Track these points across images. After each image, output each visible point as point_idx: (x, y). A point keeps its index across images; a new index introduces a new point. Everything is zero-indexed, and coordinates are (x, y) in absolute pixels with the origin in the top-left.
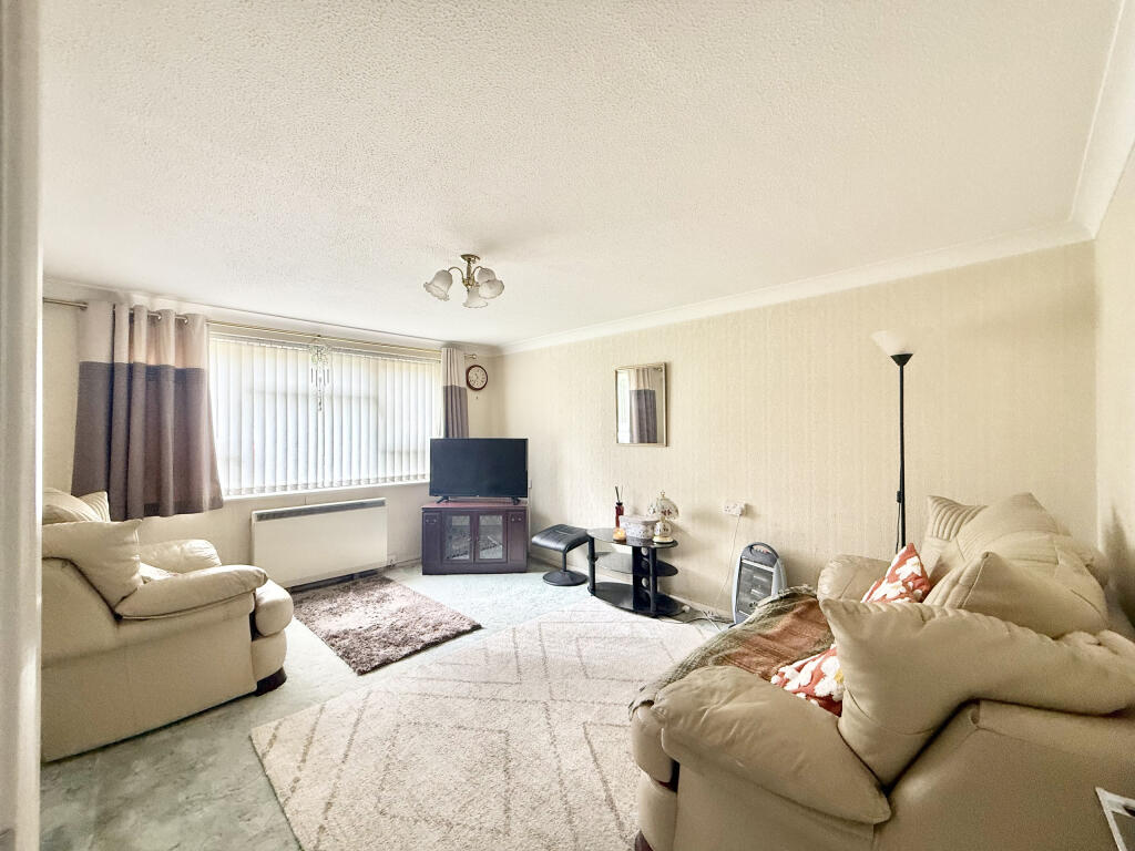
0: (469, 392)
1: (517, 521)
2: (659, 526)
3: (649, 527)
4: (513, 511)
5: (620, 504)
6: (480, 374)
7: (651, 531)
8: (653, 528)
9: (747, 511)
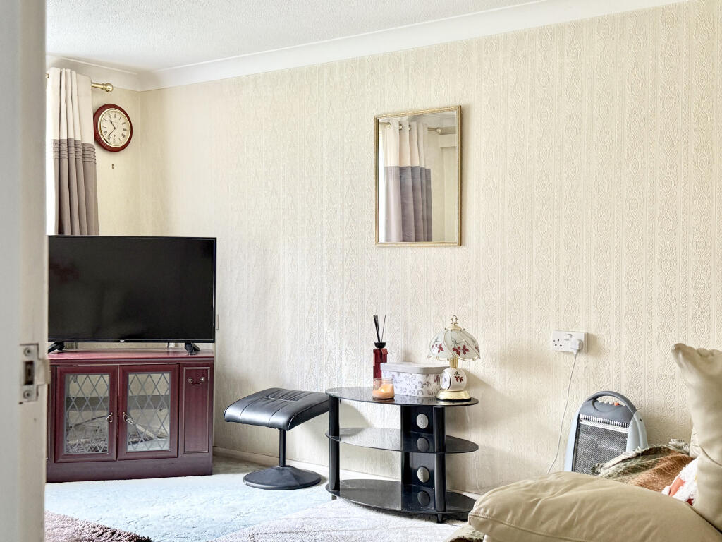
0: (99, 153)
1: (196, 382)
2: (448, 375)
3: (432, 378)
4: (189, 364)
5: (380, 345)
6: (120, 120)
7: (434, 384)
8: (437, 380)
9: (588, 345)
